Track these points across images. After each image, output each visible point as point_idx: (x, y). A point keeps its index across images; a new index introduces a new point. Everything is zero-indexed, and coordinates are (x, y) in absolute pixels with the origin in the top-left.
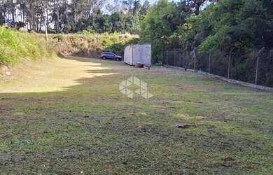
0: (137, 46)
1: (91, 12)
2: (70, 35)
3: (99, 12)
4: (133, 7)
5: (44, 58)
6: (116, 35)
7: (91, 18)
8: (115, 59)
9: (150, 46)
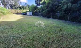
1: (18, 6)
2: (15, 10)
3: (20, 6)
4: (26, 5)
5: (11, 14)
6: (24, 10)
7: (18, 7)
8: (25, 14)
9: (32, 12)
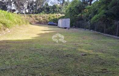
0: (64, 19)
1: (44, 5)
2: (35, 15)
3: (47, 5)
4: (62, 2)
5: (24, 25)
6: (55, 15)
7: (44, 7)
8: (54, 25)
9: (69, 19)
